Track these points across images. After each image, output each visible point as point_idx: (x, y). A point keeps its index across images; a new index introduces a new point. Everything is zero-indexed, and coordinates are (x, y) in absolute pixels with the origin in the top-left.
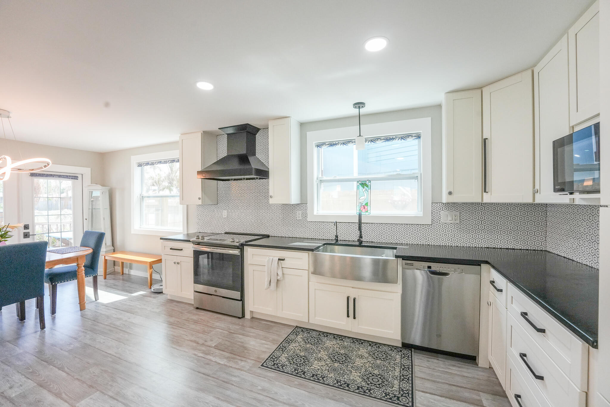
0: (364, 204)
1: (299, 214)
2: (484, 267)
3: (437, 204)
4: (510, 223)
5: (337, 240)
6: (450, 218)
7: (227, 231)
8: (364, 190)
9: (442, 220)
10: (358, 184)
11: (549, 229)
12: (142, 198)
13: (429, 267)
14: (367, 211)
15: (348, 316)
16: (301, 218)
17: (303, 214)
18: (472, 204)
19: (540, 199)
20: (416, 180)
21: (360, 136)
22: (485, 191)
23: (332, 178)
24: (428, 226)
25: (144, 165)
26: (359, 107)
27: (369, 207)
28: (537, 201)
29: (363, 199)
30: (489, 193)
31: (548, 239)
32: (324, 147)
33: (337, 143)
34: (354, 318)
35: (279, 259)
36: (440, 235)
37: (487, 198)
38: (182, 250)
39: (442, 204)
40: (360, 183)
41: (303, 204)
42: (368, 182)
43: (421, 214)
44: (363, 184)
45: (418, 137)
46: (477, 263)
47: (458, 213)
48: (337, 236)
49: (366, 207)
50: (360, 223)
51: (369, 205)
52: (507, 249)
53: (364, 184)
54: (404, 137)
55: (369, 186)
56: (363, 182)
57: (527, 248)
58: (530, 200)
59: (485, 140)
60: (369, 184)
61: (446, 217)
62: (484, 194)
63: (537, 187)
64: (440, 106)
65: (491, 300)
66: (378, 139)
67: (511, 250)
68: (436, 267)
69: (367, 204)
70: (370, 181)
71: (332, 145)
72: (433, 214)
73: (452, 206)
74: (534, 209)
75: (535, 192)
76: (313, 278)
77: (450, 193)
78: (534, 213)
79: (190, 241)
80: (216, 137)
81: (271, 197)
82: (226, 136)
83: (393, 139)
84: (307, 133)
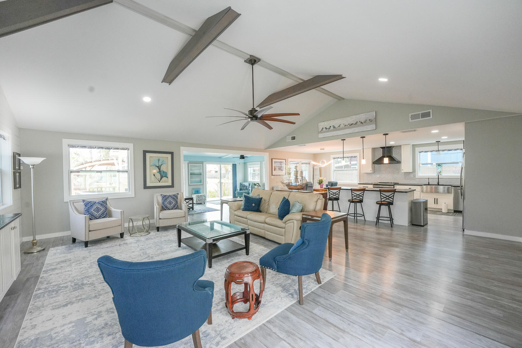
1: (412, 176)
5: (429, 184)
7: (379, 182)
8: (439, 167)
10: (436, 165)
12: (334, 170)
14: (441, 174)
15: (435, 203)
17: (415, 175)
23: (426, 163)
25: (336, 158)
26: (438, 142)
29: (439, 170)
32: (423, 153)
33: (428, 151)
34: (437, 204)
41: (414, 171)
45: (462, 149)
48: (429, 182)
50: (438, 178)
53: (439, 165)
54: (456, 150)
60: (442, 165)
66: (445, 150)
69: (441, 172)
71: (426, 152)
76: (422, 194)
79: (372, 184)
80: (374, 149)
81: (403, 170)
82: (381, 149)
83: (451, 150)
84: (416, 148)
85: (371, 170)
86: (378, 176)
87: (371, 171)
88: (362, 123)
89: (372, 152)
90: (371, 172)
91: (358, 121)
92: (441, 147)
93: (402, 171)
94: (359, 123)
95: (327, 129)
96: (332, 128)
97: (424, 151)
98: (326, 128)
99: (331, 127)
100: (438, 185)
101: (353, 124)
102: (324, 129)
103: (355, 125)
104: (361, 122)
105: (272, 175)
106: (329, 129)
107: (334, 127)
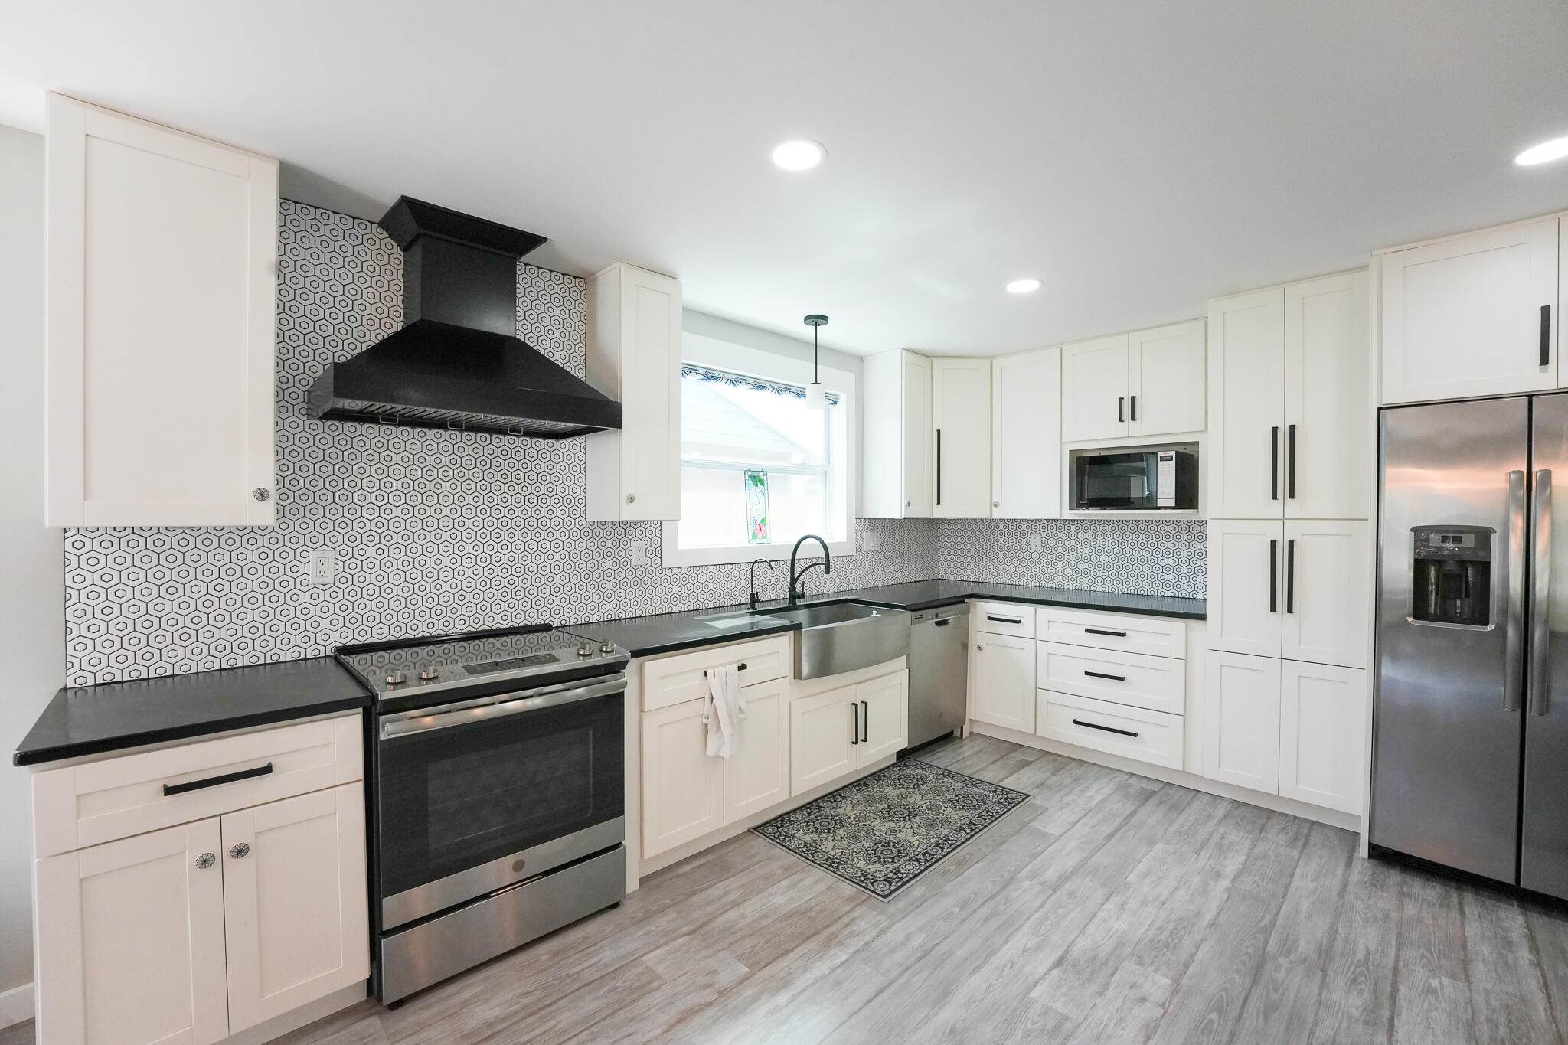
0: (759, 522)
1: (638, 550)
3: (859, 521)
5: (753, 604)
6: (872, 543)
8: (757, 490)
9: (865, 547)
10: (747, 477)
13: (937, 615)
14: (765, 537)
15: (857, 741)
16: (642, 561)
17: (648, 550)
21: (816, 382)
22: (938, 502)
24: (851, 557)
26: (816, 323)
27: (768, 526)
29: (757, 510)
34: (866, 739)
38: (268, 769)
39: (864, 521)
40: (749, 475)
42: (762, 473)
44: (754, 477)
45: (835, 401)
47: (879, 535)
48: (753, 595)
49: (763, 528)
51: (768, 523)
53: (756, 478)
55: (766, 483)
56: (756, 474)
59: (939, 432)
61: (868, 542)
62: (936, 506)
64: (861, 359)
68: (941, 614)
69: (763, 520)
70: (765, 473)
72: (856, 538)
75: (993, 505)
76: (796, 692)
77: (909, 504)
87: (262, 495)
90: (265, 515)
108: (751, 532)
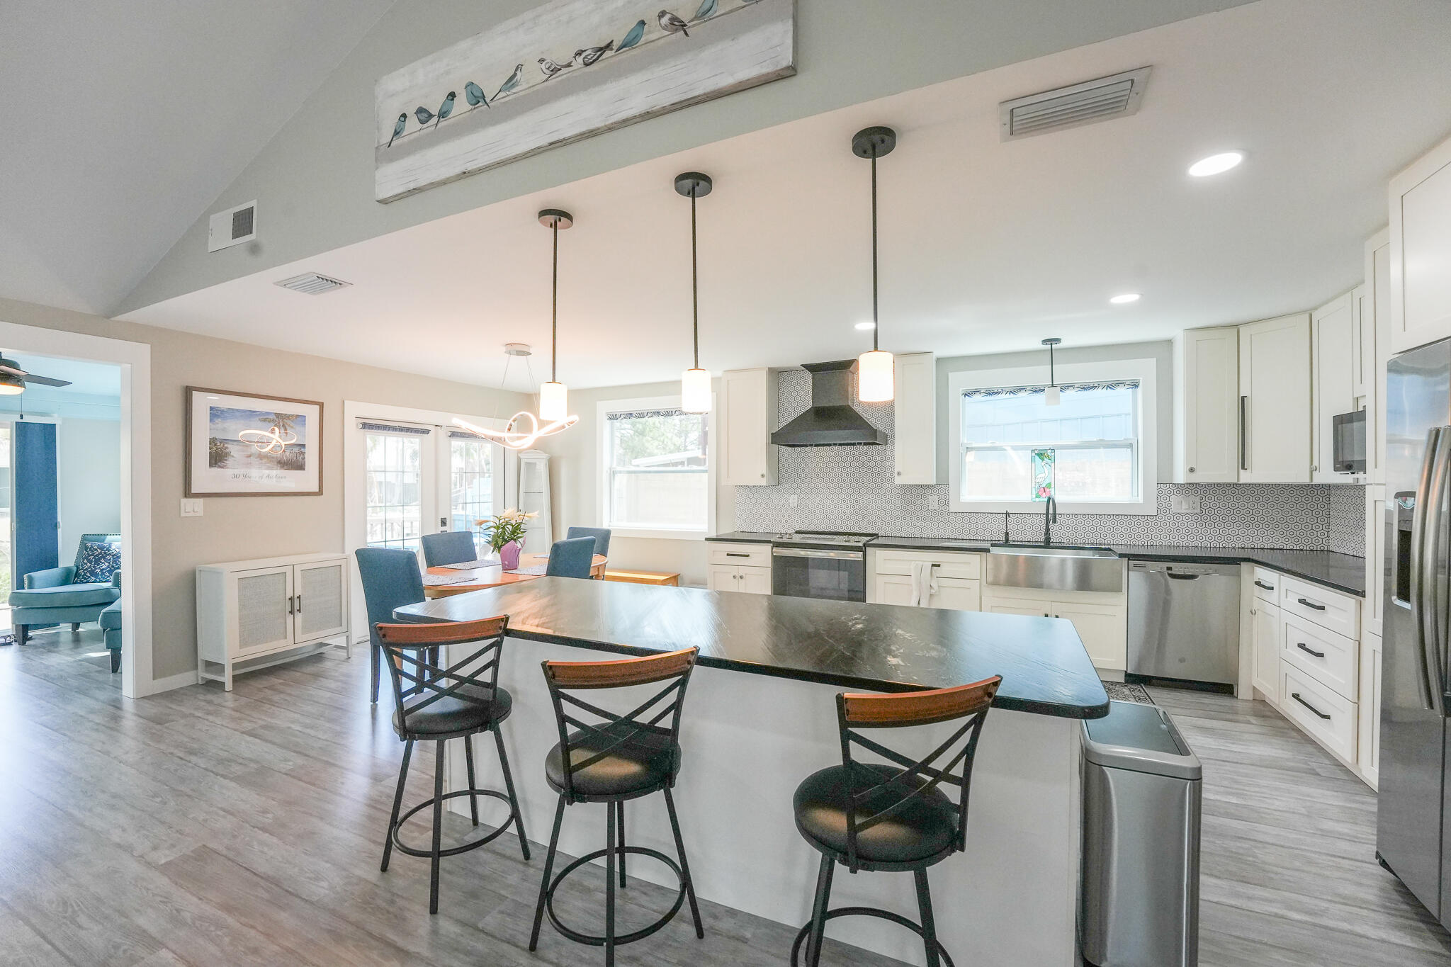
0: (1043, 486)
1: (933, 501)
2: (1244, 566)
3: (1165, 485)
4: (1277, 513)
5: (1007, 540)
6: (1184, 506)
7: (798, 528)
8: (1043, 463)
9: (1173, 509)
10: (1034, 454)
11: (1332, 521)
12: (613, 473)
13: (1169, 568)
16: (936, 507)
17: (940, 501)
18: (1219, 485)
19: (1319, 479)
20: (1129, 450)
21: (1053, 386)
22: (1243, 468)
23: (988, 444)
24: (1152, 517)
25: (622, 417)
26: (1051, 344)
27: (1053, 490)
28: (1316, 481)
29: (1042, 477)
30: (1249, 471)
31: (1332, 535)
32: (977, 397)
33: (1000, 390)
35: (933, 565)
36: (1169, 531)
37: (1245, 477)
38: (748, 556)
39: (1174, 486)
40: (1036, 452)
41: (942, 485)
42: (1050, 451)
43: (1141, 500)
44: (1041, 454)
45: (1135, 385)
46: (1235, 561)
47: (1198, 499)
48: (1007, 534)
49: (1047, 490)
50: (1048, 514)
51: (1053, 486)
52: (1271, 549)
53: (1043, 454)
54: (1111, 386)
55: (1053, 458)
57: (1301, 548)
58: (1307, 481)
59: (1243, 398)
60: (1053, 454)
61: (1179, 505)
62: (1242, 471)
63: (1316, 463)
64: (1169, 342)
65: (1255, 607)
67: (1278, 551)
68: (1178, 568)
69: (1049, 485)
70: (1053, 450)
71: (990, 393)
72: (1159, 500)
73: (1190, 488)
74: (1312, 492)
75: (1313, 470)
76: (989, 592)
77: (1192, 470)
78: (1311, 498)
79: (769, 542)
80: (777, 375)
81: (899, 474)
82: (809, 375)
83: (1094, 387)
84: (950, 374)
85: (765, 473)
86: (793, 500)
87: (763, 476)
88: (678, 25)
89: (769, 389)
90: (763, 482)
91: (650, 16)
92: (1064, 372)
93: (899, 481)
94: (655, 32)
95: (431, 116)
96: (462, 105)
97: (984, 386)
98: (423, 114)
99: (452, 96)
100: (1047, 544)
101: (609, 46)
102: (413, 124)
103: (628, 54)
104: (674, 19)
105: (188, 493)
106: (443, 114)
107: (477, 98)
108: (1034, 493)
